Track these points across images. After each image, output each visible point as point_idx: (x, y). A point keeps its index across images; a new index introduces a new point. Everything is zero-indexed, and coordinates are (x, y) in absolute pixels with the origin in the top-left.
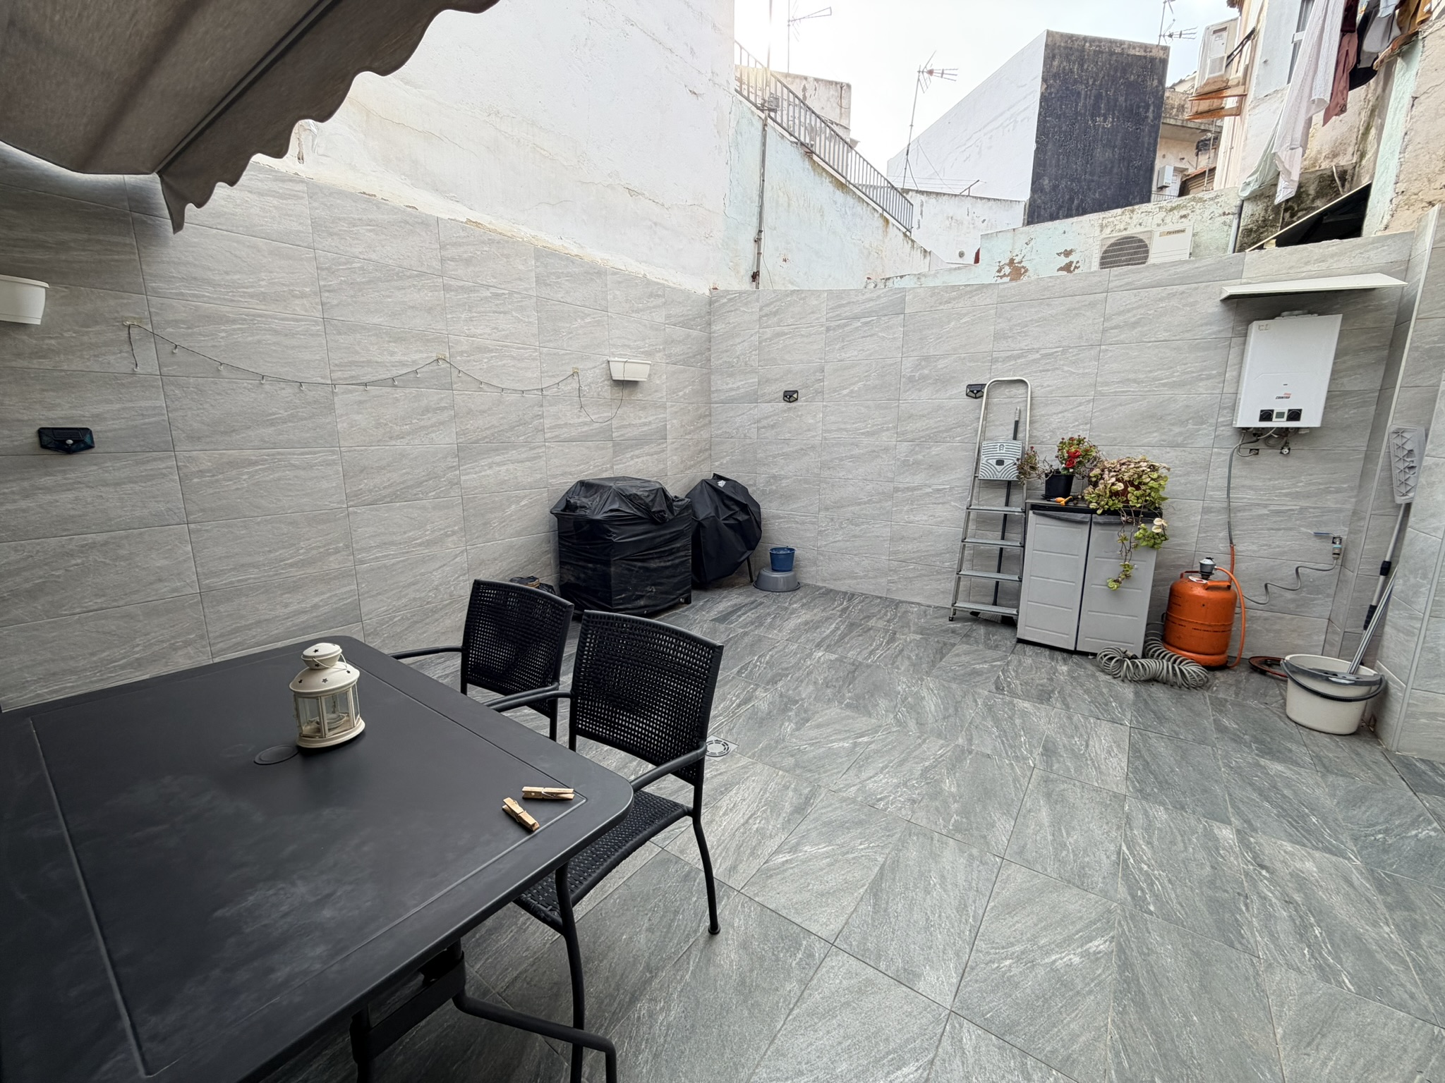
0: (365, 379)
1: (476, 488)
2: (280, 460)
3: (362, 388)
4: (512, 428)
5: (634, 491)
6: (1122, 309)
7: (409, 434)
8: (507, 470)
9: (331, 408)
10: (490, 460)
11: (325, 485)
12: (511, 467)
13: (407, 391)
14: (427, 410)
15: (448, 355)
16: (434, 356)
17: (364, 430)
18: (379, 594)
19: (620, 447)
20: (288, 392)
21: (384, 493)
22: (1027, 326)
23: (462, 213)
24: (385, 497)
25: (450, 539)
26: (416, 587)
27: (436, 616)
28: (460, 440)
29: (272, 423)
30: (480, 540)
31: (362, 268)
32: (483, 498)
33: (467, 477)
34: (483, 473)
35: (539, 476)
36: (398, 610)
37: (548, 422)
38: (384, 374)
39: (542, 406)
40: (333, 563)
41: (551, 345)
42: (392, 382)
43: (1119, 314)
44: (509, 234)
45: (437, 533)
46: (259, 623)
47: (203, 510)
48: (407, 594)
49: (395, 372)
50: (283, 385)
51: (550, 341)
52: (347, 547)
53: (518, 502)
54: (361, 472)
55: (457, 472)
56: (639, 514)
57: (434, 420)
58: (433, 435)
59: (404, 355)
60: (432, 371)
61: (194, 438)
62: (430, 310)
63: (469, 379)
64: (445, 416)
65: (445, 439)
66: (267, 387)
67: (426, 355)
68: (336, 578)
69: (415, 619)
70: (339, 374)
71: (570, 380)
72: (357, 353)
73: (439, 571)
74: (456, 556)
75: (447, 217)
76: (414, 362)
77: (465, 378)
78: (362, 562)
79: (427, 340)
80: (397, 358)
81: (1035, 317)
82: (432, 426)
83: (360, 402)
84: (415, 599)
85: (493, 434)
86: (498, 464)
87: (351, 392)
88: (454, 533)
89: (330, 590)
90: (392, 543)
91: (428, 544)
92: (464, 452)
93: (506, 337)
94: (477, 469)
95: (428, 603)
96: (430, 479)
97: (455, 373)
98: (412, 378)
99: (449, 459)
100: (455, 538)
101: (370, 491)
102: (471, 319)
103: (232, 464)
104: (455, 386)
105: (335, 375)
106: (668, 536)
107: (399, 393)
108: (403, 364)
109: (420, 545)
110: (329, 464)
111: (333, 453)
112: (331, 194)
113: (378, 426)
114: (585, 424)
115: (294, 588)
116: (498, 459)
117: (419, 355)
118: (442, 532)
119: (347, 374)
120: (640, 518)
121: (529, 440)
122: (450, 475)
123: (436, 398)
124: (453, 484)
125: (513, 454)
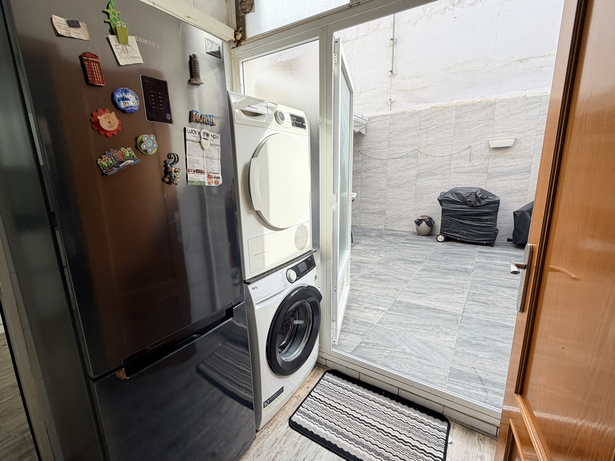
0: (395, 157)
1: (421, 186)
2: (376, 176)
3: (394, 159)
4: (436, 169)
5: (460, 192)
7: (403, 170)
8: (433, 182)
9: (387, 165)
10: (427, 178)
11: (383, 182)
13: (405, 159)
14: (409, 164)
15: (418, 148)
16: (414, 149)
17: (393, 170)
18: (390, 210)
19: (490, 176)
20: (380, 161)
21: (395, 185)
23: (430, 106)
25: (410, 200)
26: (399, 211)
27: (403, 220)
28: (418, 172)
29: (376, 168)
30: (420, 202)
31: (399, 131)
32: (423, 190)
33: (418, 183)
34: (424, 182)
35: (445, 185)
36: (393, 215)
37: (452, 166)
38: (400, 155)
39: (451, 161)
40: (382, 200)
42: (401, 157)
44: (446, 106)
47: (363, 185)
48: (396, 212)
49: (402, 155)
51: (458, 138)
52: (385, 197)
53: (435, 193)
54: (391, 180)
55: (415, 181)
57: (410, 167)
58: (410, 171)
59: (405, 150)
60: (412, 153)
62: (414, 137)
63: (424, 154)
64: (414, 165)
65: (414, 172)
66: (376, 161)
67: (411, 149)
68: (382, 203)
69: (397, 219)
70: (390, 157)
71: (466, 150)
72: (394, 151)
73: (406, 208)
74: (411, 205)
75: (424, 109)
76: (408, 151)
77: (422, 154)
78: (387, 201)
79: (412, 145)
80: (403, 151)
83: (393, 163)
85: (429, 171)
86: (429, 180)
87: (391, 161)
88: (412, 198)
90: (395, 198)
91: (404, 200)
92: (419, 176)
93: (439, 139)
94: (422, 181)
96: (407, 183)
97: (419, 153)
98: (407, 156)
99: (414, 177)
100: (412, 200)
101: (392, 184)
102: (427, 136)
104: (418, 157)
105: (389, 157)
107: (402, 160)
108: (405, 152)
110: (384, 177)
111: (386, 175)
113: (396, 169)
114: (472, 166)
116: (430, 178)
118: (408, 198)
119: (391, 156)
121: (443, 172)
122: (413, 182)
123: (412, 160)
124: (413, 185)
125: (436, 177)
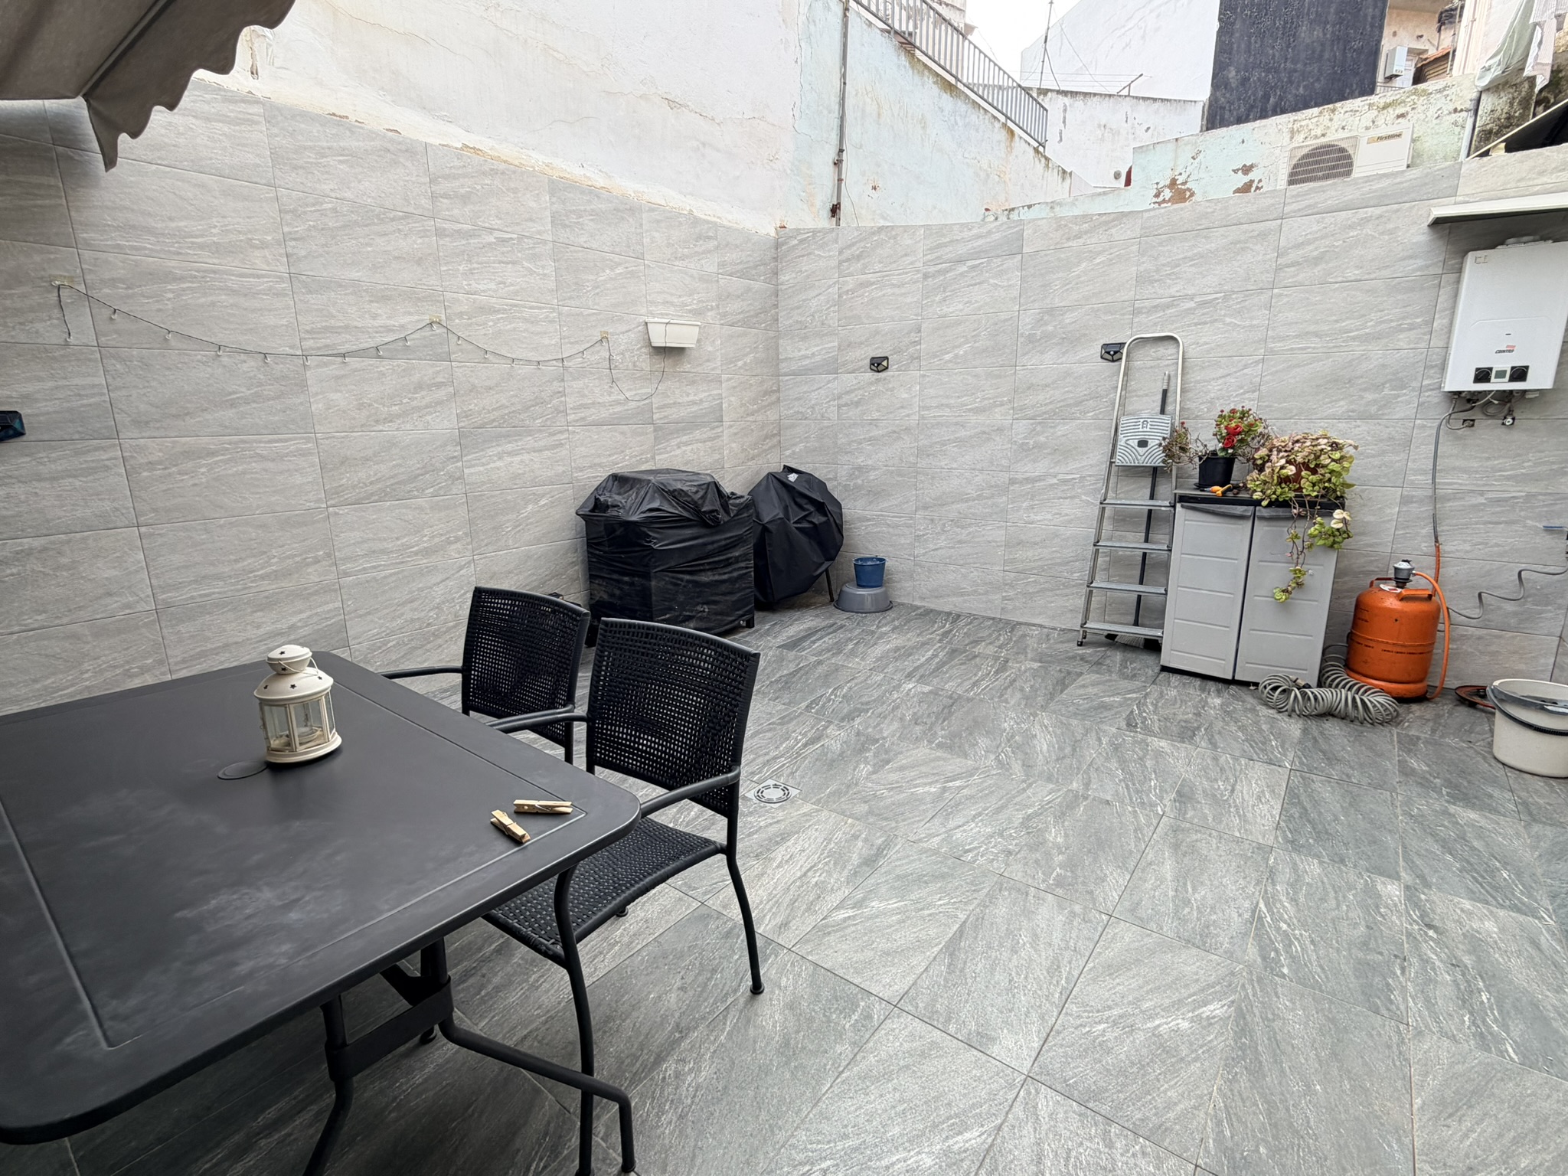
0: (342, 349)
1: (483, 484)
2: (243, 450)
3: (339, 359)
4: (527, 408)
5: (679, 486)
6: (1301, 240)
7: (398, 416)
8: (522, 461)
9: (303, 385)
10: (500, 449)
11: (299, 479)
12: (526, 457)
13: (395, 363)
14: (419, 387)
15: (443, 317)
16: (427, 319)
17: (344, 412)
18: (369, 613)
19: (663, 432)
20: (250, 365)
21: (370, 489)
22: (1178, 265)
23: (457, 137)
24: (372, 494)
25: (453, 547)
26: (415, 604)
27: (440, 641)
28: (462, 424)
29: (233, 404)
30: (490, 548)
31: (334, 210)
32: (492, 496)
33: (472, 470)
34: (492, 465)
35: (560, 469)
36: (392, 633)
37: (571, 401)
38: (367, 343)
39: (563, 380)
40: (313, 575)
41: (573, 303)
42: (376, 352)
43: (1298, 246)
44: (516, 163)
45: (437, 540)
46: (226, 646)
47: (155, 510)
48: (402, 614)
49: (379, 340)
50: (243, 357)
51: (570, 298)
52: (329, 555)
53: (536, 502)
54: (342, 463)
55: (460, 464)
56: (685, 514)
57: (428, 399)
58: (429, 418)
59: (389, 318)
60: (425, 338)
61: (140, 423)
62: (419, 262)
63: (471, 347)
64: (441, 394)
65: (444, 423)
66: (225, 360)
67: (416, 317)
68: (316, 593)
69: (413, 644)
70: (310, 343)
71: (598, 347)
72: (333, 316)
73: (442, 586)
74: (461, 568)
75: (437, 142)
76: (402, 326)
77: (465, 346)
78: (347, 574)
79: (419, 299)
80: (379, 322)
81: (1190, 254)
82: (427, 407)
83: (337, 378)
84: (412, 620)
85: (502, 417)
86: (510, 454)
87: (325, 365)
88: (458, 539)
89: (310, 608)
90: (383, 552)
91: (427, 552)
92: (467, 439)
93: (516, 293)
94: (484, 460)
95: (429, 624)
96: (427, 473)
97: (453, 339)
98: (401, 347)
99: (449, 448)
100: (458, 545)
101: (354, 487)
102: (471, 272)
103: (189, 454)
104: (453, 357)
105: (307, 344)
106: (723, 543)
107: (385, 366)
108: (389, 330)
109: (416, 553)
110: (303, 454)
111: (308, 440)
112: (293, 117)
113: (360, 407)
114: (618, 403)
115: (268, 604)
116: (509, 447)
117: (407, 318)
118: (443, 538)
119: (322, 342)
120: (689, 520)
121: (548, 423)
122: (450, 467)
123: (431, 371)
124: (454, 478)
125: (528, 441)
